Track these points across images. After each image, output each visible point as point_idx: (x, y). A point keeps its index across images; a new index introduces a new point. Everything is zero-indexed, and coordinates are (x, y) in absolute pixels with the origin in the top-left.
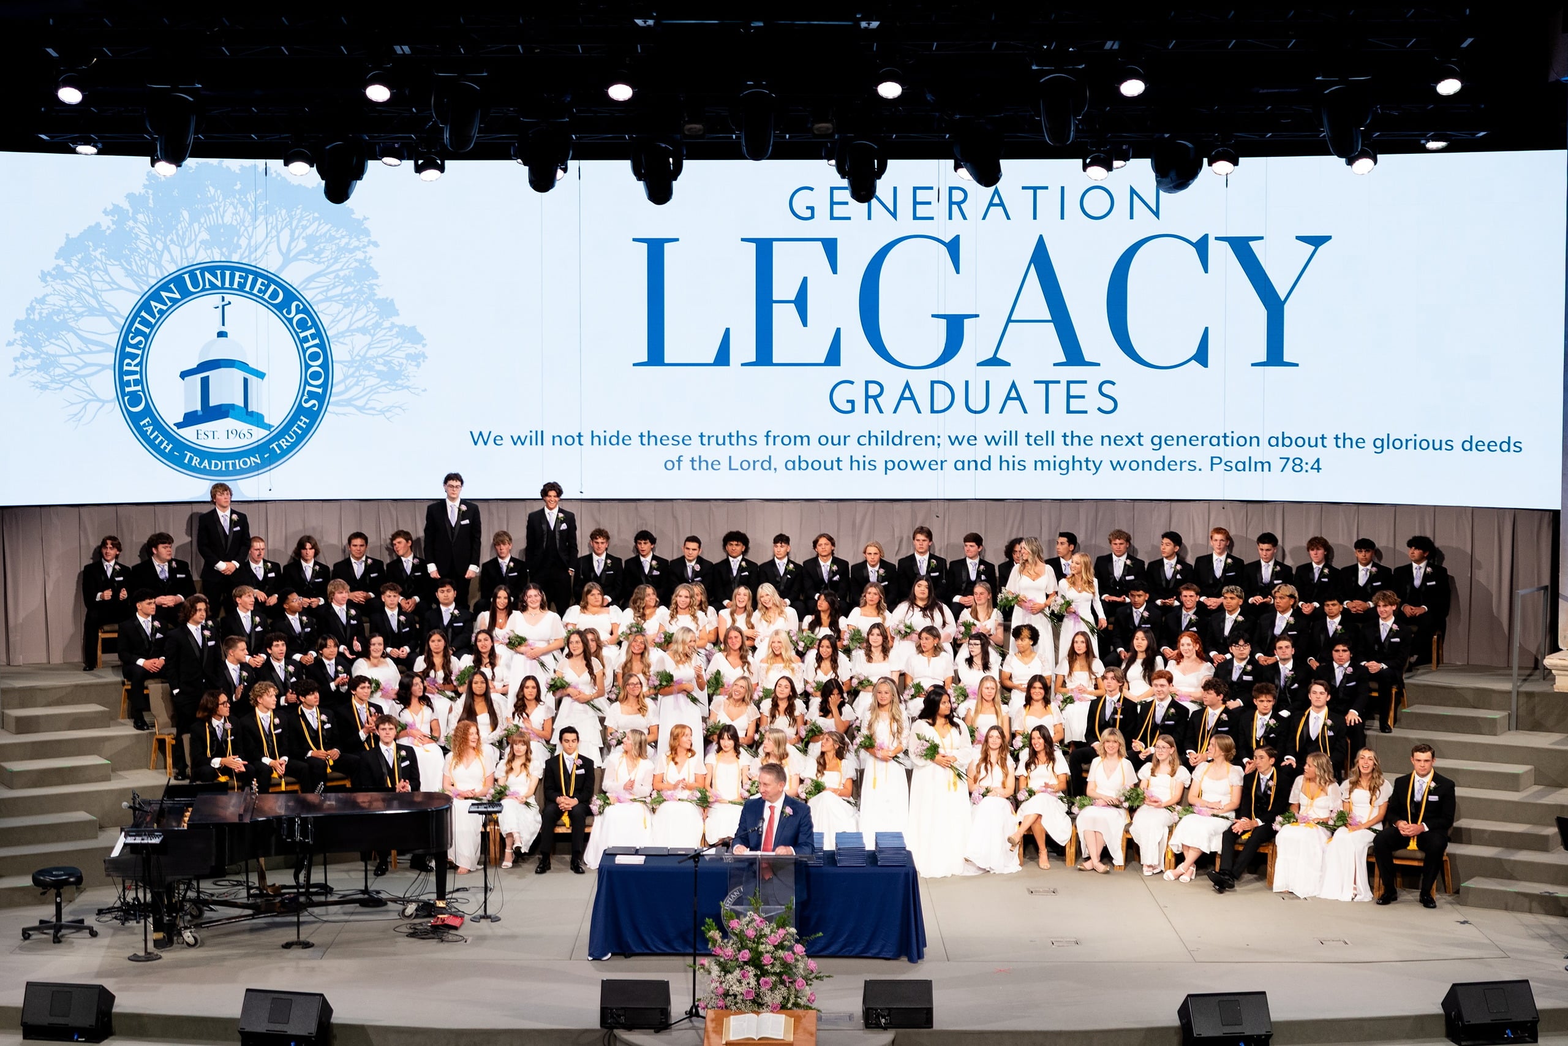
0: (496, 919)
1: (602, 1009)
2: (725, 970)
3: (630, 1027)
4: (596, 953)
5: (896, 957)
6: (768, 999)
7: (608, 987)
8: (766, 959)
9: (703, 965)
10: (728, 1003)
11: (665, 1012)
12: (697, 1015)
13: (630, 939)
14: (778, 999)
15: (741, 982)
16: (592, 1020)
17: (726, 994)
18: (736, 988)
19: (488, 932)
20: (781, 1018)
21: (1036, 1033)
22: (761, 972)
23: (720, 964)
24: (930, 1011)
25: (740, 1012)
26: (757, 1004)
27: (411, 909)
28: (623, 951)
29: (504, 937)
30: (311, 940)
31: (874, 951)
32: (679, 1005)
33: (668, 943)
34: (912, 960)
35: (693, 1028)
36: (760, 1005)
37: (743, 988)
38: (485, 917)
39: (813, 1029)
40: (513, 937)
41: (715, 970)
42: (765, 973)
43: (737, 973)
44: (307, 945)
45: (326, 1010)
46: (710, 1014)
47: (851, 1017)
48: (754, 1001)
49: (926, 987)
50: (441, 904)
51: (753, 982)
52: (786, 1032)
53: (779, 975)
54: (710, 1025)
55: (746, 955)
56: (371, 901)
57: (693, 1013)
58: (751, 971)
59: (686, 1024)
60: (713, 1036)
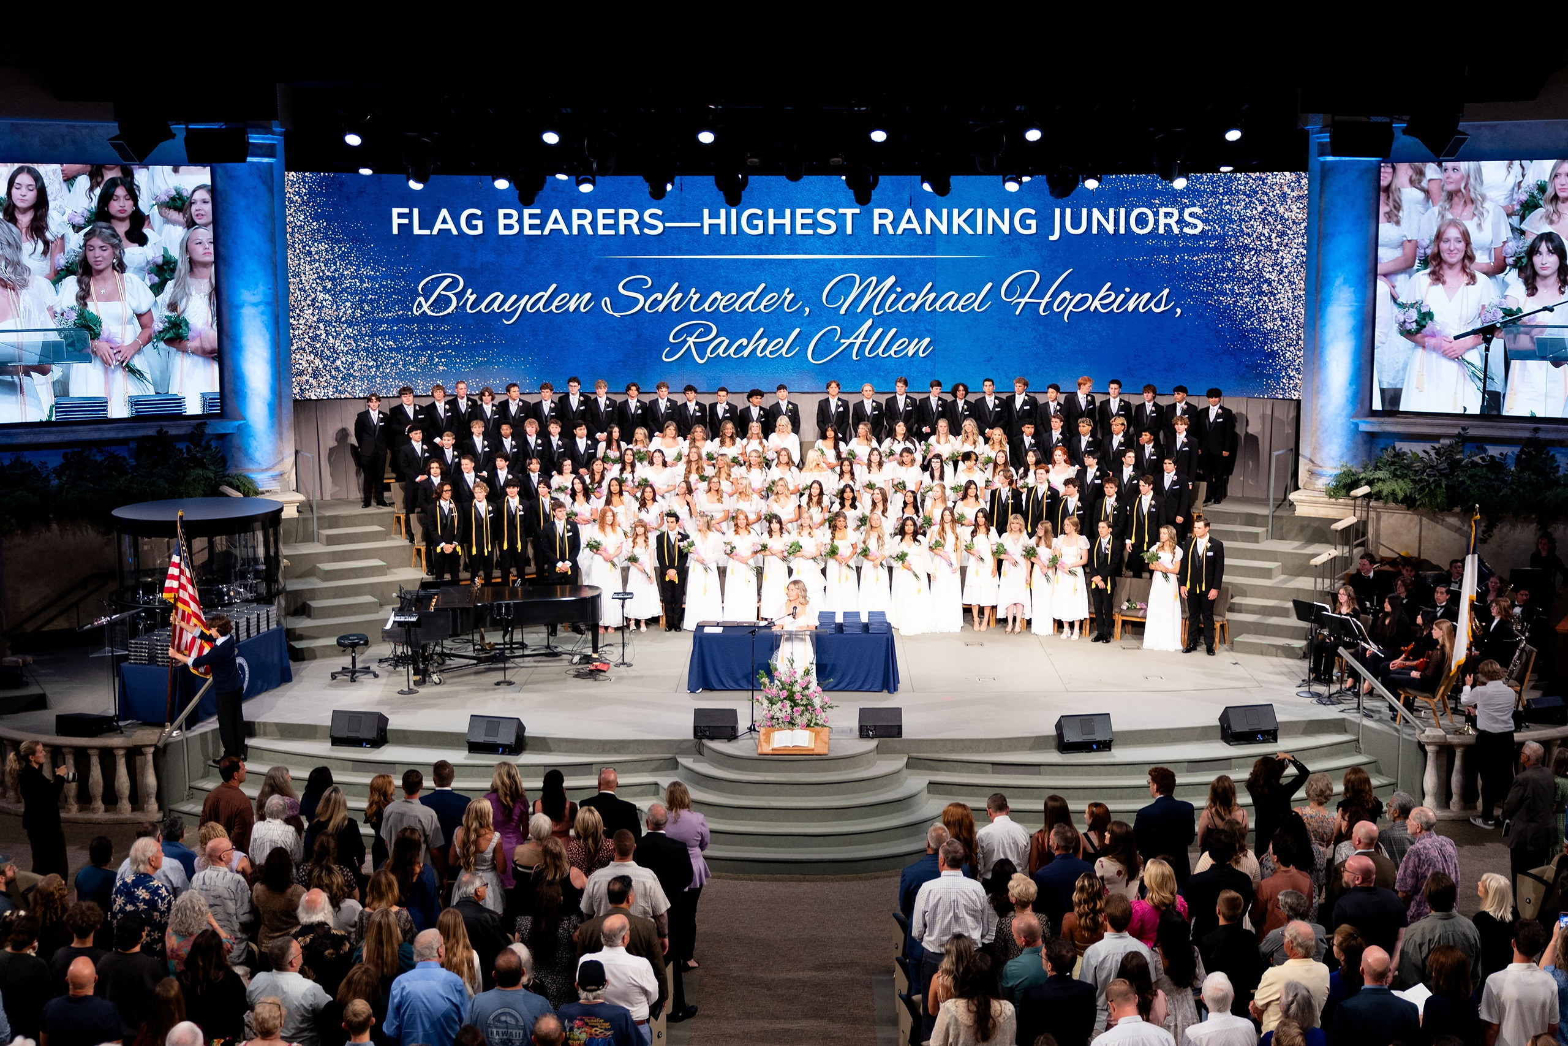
0: (630, 665)
1: (695, 727)
2: (772, 702)
3: (712, 738)
4: (692, 689)
5: (881, 691)
6: (798, 721)
7: (699, 713)
8: (798, 696)
9: (758, 700)
10: (773, 723)
11: (734, 729)
12: (754, 730)
13: (714, 680)
14: (805, 721)
15: (782, 710)
16: (689, 734)
17: (772, 718)
18: (778, 715)
19: (625, 674)
20: (806, 733)
21: (966, 740)
22: (794, 703)
23: (768, 699)
24: (900, 727)
25: (781, 729)
26: (792, 724)
27: (576, 659)
28: (708, 687)
29: (635, 677)
30: (513, 680)
31: (867, 687)
32: (743, 725)
33: (736, 682)
34: (889, 692)
35: (752, 738)
36: (794, 725)
37: (783, 714)
38: (623, 663)
39: (827, 740)
40: (640, 677)
41: (766, 703)
42: (796, 705)
43: (779, 705)
44: (510, 683)
45: (521, 727)
46: (762, 730)
47: (851, 730)
48: (790, 723)
49: (898, 712)
50: (595, 656)
51: (789, 711)
52: (810, 742)
53: (806, 706)
54: (762, 738)
55: (785, 693)
56: (552, 654)
57: (752, 729)
58: (788, 703)
59: (748, 736)
60: (764, 744)
